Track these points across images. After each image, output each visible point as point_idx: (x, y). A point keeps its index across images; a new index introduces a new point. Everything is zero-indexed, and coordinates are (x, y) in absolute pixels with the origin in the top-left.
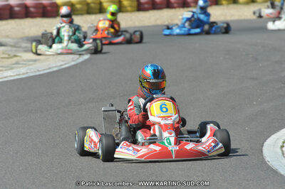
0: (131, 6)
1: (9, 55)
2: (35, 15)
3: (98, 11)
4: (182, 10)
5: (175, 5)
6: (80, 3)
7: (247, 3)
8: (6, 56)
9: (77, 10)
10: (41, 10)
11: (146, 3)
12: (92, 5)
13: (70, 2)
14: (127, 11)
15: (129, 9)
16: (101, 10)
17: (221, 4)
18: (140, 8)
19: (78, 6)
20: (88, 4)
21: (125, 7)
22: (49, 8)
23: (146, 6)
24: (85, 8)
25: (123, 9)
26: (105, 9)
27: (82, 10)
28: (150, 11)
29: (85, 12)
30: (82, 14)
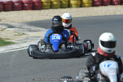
0: (88, 3)
1: (19, 33)
2: (28, 8)
3: (67, 6)
4: (120, 6)
5: (116, 3)
6: (56, 1)
8: (18, 34)
9: (54, 5)
10: (31, 5)
11: (98, 1)
12: (64, 2)
14: (85, 7)
15: (86, 5)
16: (69, 6)
18: (94, 4)
19: (55, 3)
20: (61, 1)
21: (85, 4)
22: (36, 4)
23: (98, 3)
24: (59, 4)
25: (83, 5)
26: (72, 5)
27: (57, 6)
28: (100, 7)
29: (59, 7)
30: (57, 8)
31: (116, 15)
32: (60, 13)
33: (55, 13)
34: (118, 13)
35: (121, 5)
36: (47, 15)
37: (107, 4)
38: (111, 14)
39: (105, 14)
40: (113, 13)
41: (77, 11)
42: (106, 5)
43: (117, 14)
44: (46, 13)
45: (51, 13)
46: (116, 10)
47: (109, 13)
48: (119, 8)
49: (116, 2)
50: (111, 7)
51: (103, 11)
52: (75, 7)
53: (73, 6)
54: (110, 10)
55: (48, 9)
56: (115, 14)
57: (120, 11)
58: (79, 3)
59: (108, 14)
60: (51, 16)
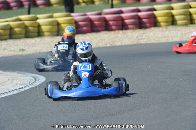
3: (36, 34)
4: (120, 32)
6: (18, 26)
7: (186, 25)
9: (16, 33)
11: (85, 26)
12: (31, 28)
13: (9, 25)
16: (39, 33)
17: (160, 26)
18: (79, 29)
19: (16, 30)
20: (26, 27)
23: (85, 28)
24: (24, 31)
26: (43, 32)
27: (21, 34)
28: (88, 34)
29: (24, 35)
30: (20, 38)
31: (115, 47)
32: (25, 46)
33: (18, 46)
34: (118, 44)
35: (122, 29)
36: (4, 50)
37: (100, 29)
38: (106, 45)
39: (98, 46)
40: (109, 43)
41: (52, 41)
42: (98, 31)
43: (116, 45)
44: (3, 46)
45: (10, 47)
46: (114, 38)
47: (103, 43)
48: (119, 35)
49: (114, 25)
50: (107, 34)
51: (94, 40)
52: (48, 36)
53: (45, 33)
54: (104, 39)
55: (6, 39)
56: (114, 45)
57: (121, 40)
58: (55, 29)
59: (101, 45)
60: (11, 50)
